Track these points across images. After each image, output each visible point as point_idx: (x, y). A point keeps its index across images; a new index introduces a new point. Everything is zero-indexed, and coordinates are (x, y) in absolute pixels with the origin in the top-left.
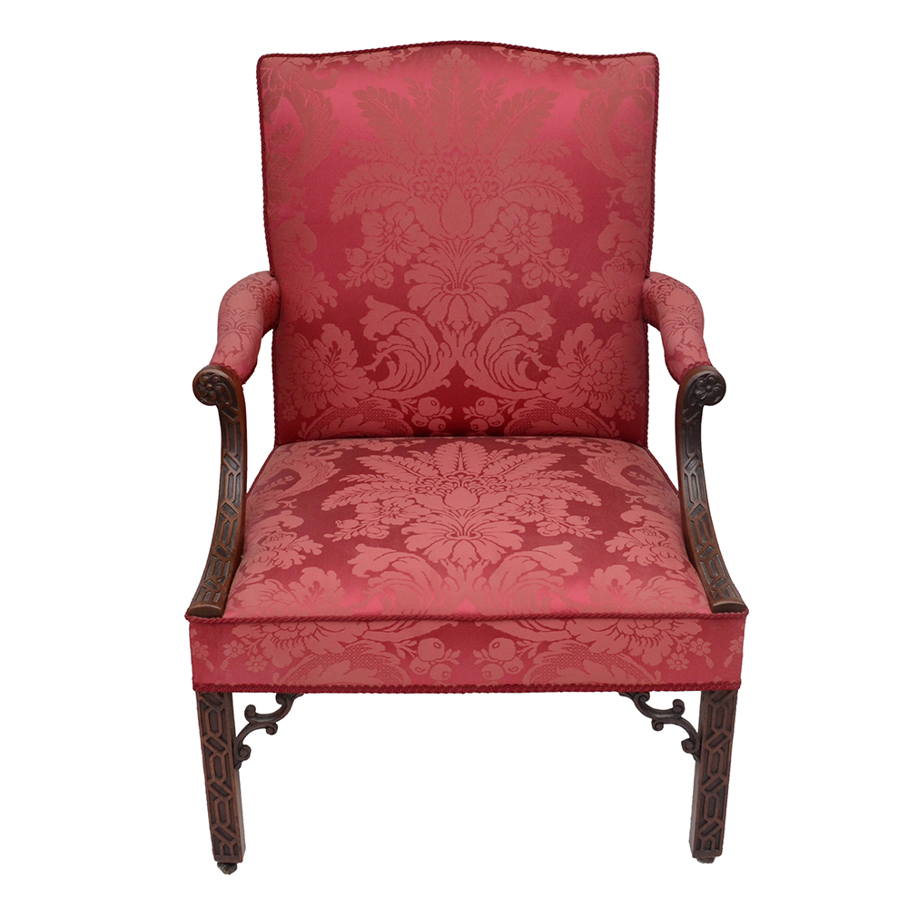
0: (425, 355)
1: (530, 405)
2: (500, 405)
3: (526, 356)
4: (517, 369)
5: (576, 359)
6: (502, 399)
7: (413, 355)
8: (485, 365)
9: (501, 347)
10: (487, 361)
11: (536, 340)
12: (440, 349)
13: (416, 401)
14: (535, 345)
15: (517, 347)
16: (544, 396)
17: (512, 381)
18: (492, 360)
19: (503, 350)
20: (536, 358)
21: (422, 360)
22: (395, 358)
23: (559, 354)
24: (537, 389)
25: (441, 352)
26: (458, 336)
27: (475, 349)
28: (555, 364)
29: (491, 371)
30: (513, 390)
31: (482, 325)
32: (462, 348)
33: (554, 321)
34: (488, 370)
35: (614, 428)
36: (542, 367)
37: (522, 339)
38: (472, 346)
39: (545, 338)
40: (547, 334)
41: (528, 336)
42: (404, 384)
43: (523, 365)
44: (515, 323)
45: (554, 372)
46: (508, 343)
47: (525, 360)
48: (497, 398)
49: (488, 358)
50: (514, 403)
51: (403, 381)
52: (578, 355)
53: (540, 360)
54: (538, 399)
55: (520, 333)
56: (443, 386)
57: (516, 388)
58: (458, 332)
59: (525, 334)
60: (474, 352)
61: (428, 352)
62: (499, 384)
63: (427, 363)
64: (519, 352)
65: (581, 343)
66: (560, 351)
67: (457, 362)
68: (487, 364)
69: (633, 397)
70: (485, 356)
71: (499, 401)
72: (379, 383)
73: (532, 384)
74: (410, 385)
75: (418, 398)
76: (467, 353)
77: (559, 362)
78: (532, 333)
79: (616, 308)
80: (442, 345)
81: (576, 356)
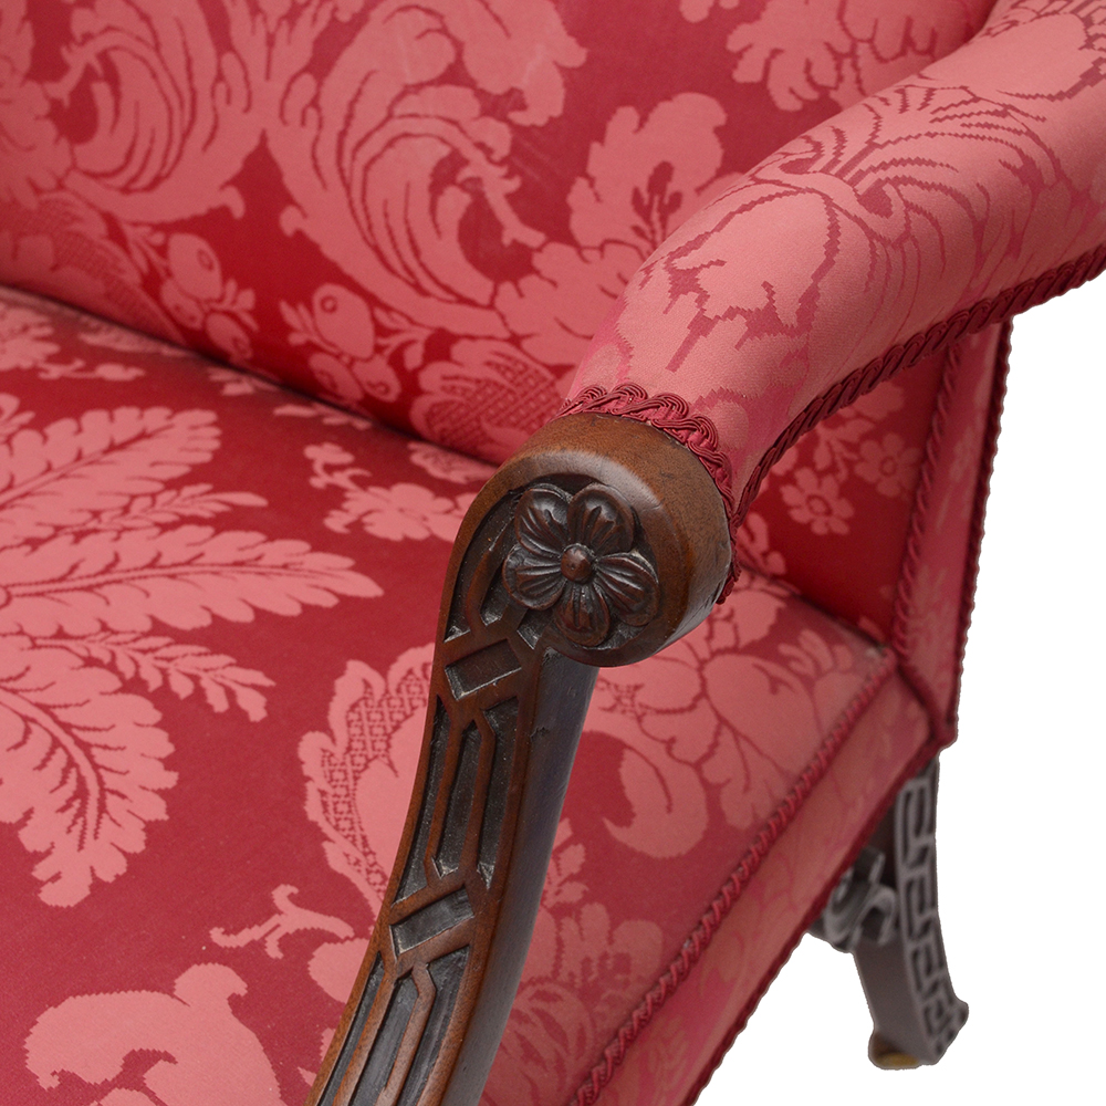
0: (184, 86)
1: (471, 360)
2: (381, 331)
3: (466, 173)
4: (433, 209)
5: (637, 230)
6: (387, 309)
7: (154, 76)
8: (341, 171)
9: (390, 116)
10: (347, 155)
11: (504, 119)
12: (220, 77)
13: (158, 239)
14: (499, 137)
15: (439, 127)
16: (515, 340)
17: (416, 252)
18: (364, 155)
19: (397, 126)
20: (498, 187)
21: (175, 102)
22: (112, 78)
23: (579, 194)
24: (491, 306)
25: (221, 87)
26: (271, 41)
27: (315, 103)
28: (558, 228)
29: (356, 194)
30: (418, 287)
31: (344, 17)
32: (278, 86)
33: (576, 56)
34: (348, 187)
35: (762, 542)
36: (515, 230)
37: (461, 102)
38: (307, 83)
39: (533, 117)
40: (546, 104)
41: (481, 94)
42: (132, 170)
43: (454, 203)
44: (444, 31)
45: (553, 259)
46: (411, 104)
47: (462, 186)
48: (372, 301)
49: (350, 142)
50: (422, 335)
51: (129, 156)
52: (647, 219)
53: (512, 198)
54: (496, 346)
55: (455, 75)
56: (224, 211)
57: (427, 284)
58: (272, 23)
59: (470, 83)
60: (311, 112)
61: (190, 77)
62: (377, 250)
63: (187, 117)
64: (444, 151)
65: (663, 173)
66: (581, 183)
67: (264, 138)
68: (346, 164)
69: (849, 446)
70: (343, 134)
71: (381, 315)
72: (79, 149)
73: (475, 284)
74: (145, 180)
75: (169, 228)
76: (293, 113)
77: (578, 225)
78: (495, 86)
79: (838, 58)
80: (228, 58)
81: (640, 222)
